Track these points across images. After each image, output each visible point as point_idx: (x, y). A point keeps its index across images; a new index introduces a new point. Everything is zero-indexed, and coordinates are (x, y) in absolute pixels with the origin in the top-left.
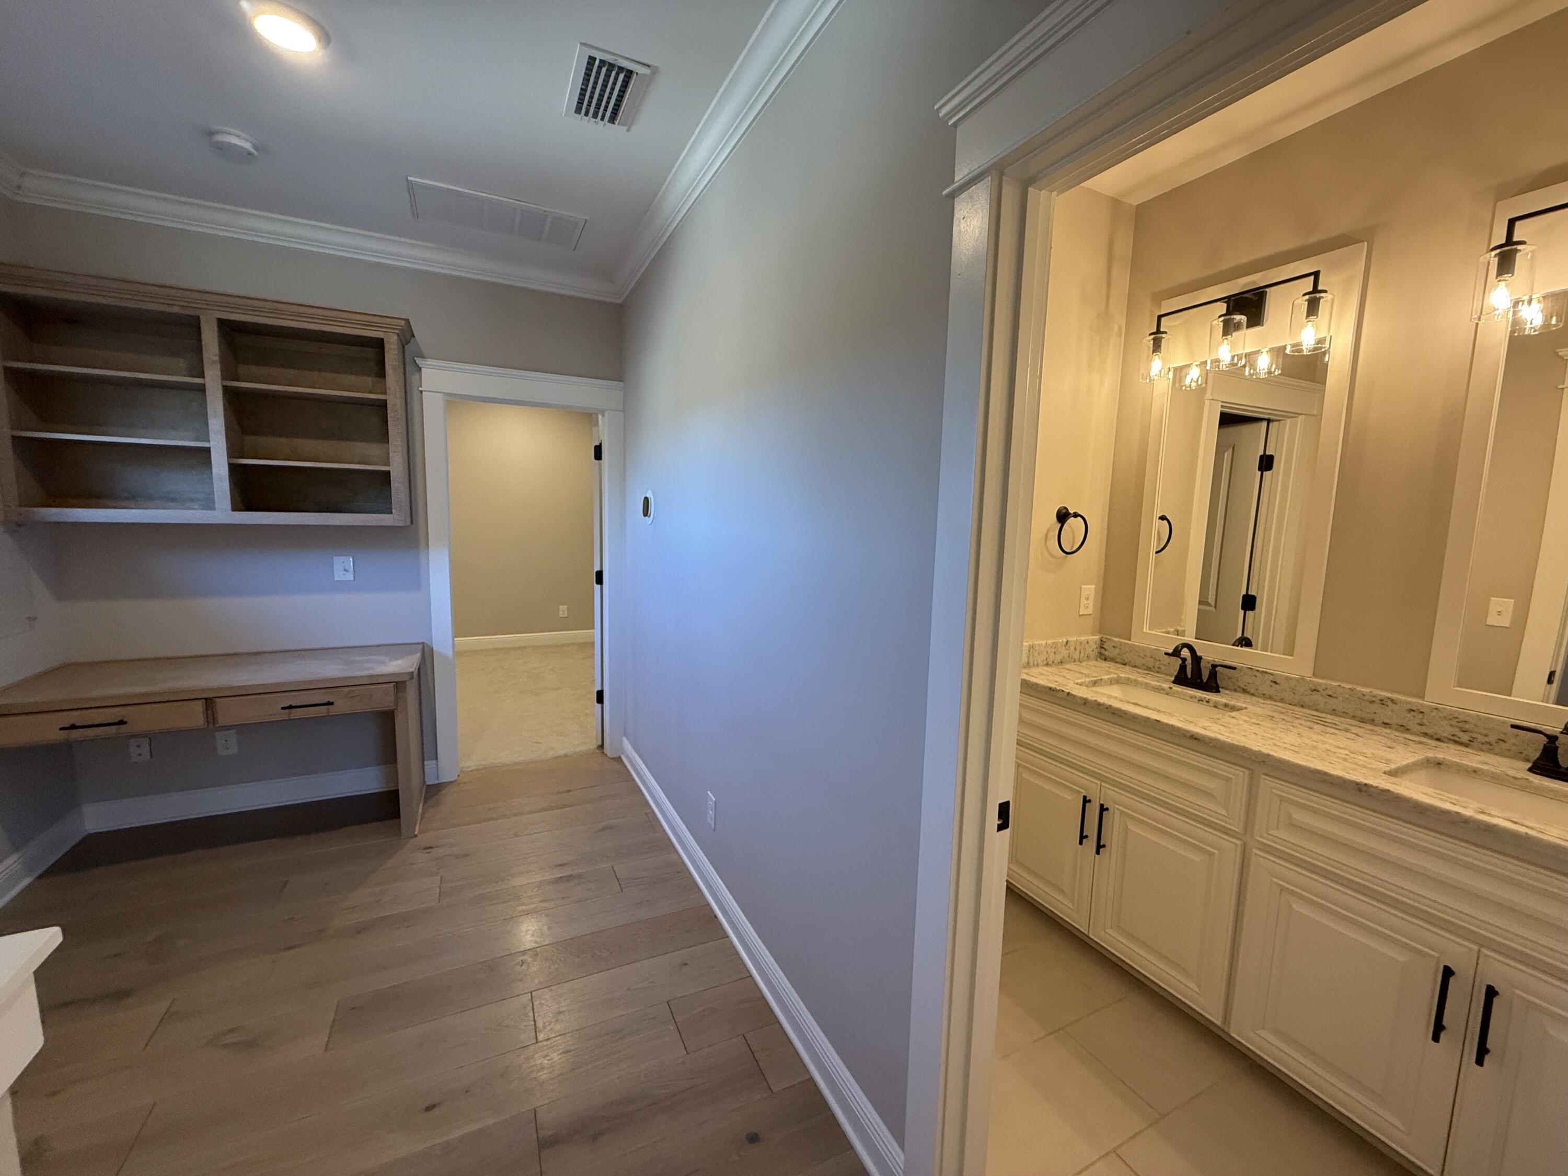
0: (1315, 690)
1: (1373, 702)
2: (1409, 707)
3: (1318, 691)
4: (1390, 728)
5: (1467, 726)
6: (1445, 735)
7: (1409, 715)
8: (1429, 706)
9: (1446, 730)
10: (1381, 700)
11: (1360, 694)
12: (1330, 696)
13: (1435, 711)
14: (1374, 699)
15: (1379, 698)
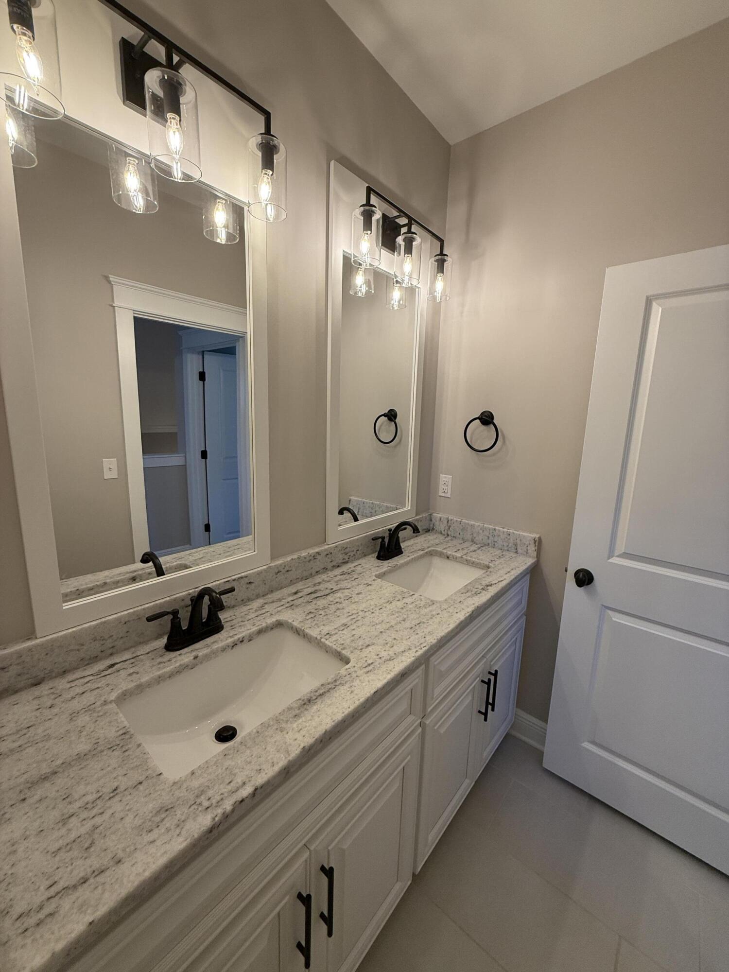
0: (278, 572)
1: (311, 560)
2: (326, 553)
3: (280, 572)
4: (320, 573)
5: (347, 550)
6: (340, 561)
7: (326, 559)
8: (333, 547)
9: (340, 557)
10: (314, 557)
11: (304, 559)
12: (288, 571)
13: (336, 549)
14: (311, 558)
15: (313, 556)
